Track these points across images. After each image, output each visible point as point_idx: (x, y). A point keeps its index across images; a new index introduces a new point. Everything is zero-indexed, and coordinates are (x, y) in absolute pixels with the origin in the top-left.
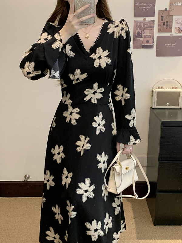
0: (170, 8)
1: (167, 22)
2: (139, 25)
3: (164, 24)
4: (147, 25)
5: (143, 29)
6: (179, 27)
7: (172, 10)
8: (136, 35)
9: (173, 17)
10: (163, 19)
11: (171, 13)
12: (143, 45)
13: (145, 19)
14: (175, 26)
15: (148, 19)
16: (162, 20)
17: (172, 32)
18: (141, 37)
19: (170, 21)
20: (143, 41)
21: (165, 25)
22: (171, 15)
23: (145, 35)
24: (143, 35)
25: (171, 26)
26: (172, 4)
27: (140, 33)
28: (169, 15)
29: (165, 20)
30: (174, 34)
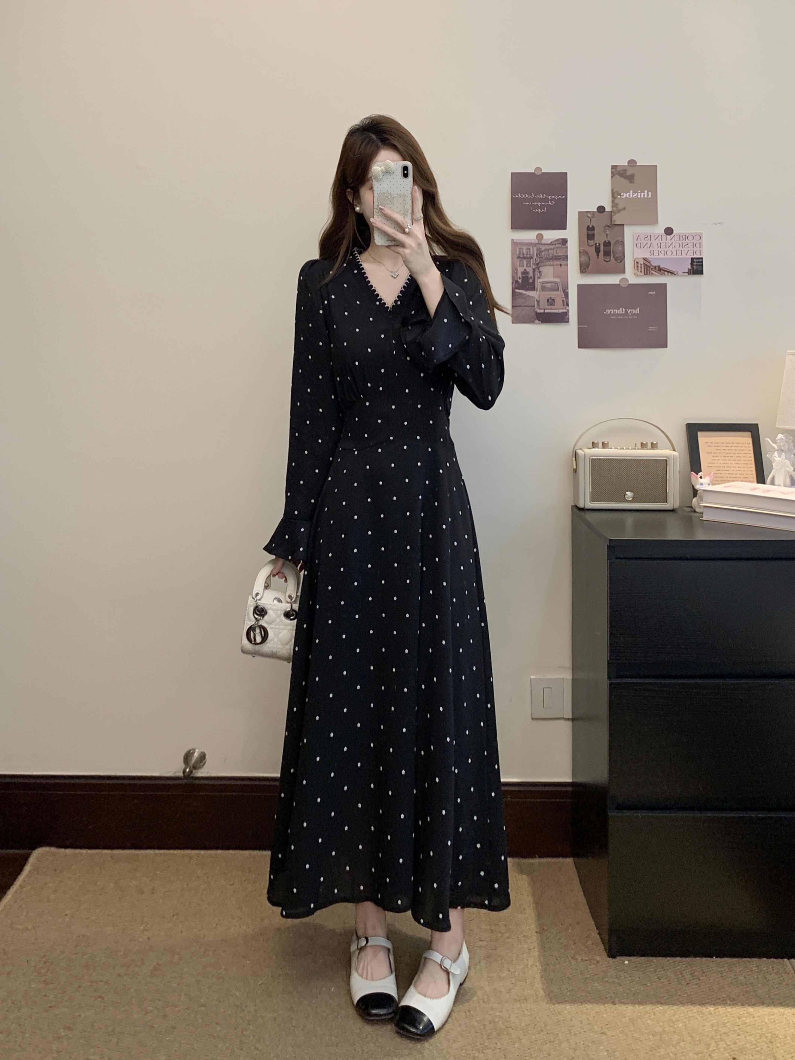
0: (614, 204)
1: (608, 244)
2: (525, 252)
3: (598, 250)
4: (546, 252)
5: (537, 264)
6: (647, 256)
7: (619, 211)
8: (520, 281)
9: (626, 229)
10: (594, 235)
11: (617, 219)
12: (539, 311)
13: (540, 237)
14: (632, 253)
15: (550, 235)
16: (591, 237)
17: (624, 272)
18: (533, 289)
19: (617, 241)
20: (539, 301)
21: (601, 253)
22: (616, 223)
23: (543, 283)
24: (538, 282)
25: (621, 255)
26: (620, 194)
27: (531, 274)
28: (612, 226)
29: (600, 238)
30: (631, 276)
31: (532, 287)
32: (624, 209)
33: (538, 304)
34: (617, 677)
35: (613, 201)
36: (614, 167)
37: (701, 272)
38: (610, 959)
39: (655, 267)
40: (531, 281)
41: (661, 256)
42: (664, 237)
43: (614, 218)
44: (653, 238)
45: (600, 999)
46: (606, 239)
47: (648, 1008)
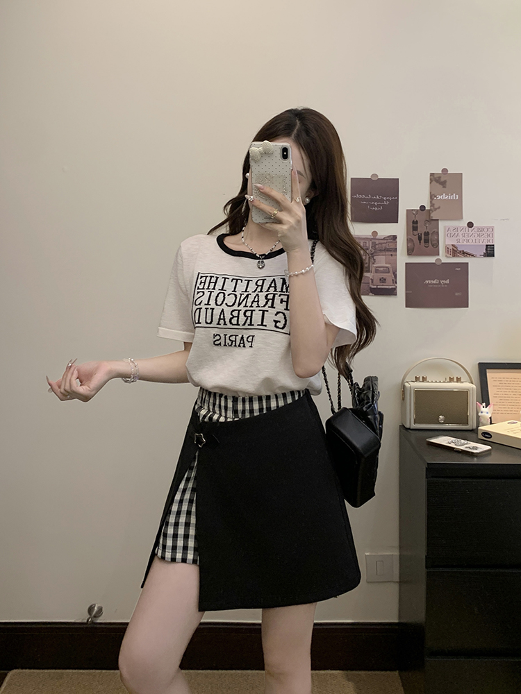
0: (432, 204)
1: (427, 234)
3: (420, 238)
4: (380, 245)
5: (372, 254)
6: (455, 243)
7: (435, 209)
9: (440, 223)
10: (417, 227)
11: (434, 216)
12: (372, 288)
13: (375, 233)
14: (444, 241)
15: (384, 230)
16: (415, 229)
17: (438, 255)
19: (434, 232)
20: (372, 280)
21: (423, 241)
22: (434, 218)
23: (376, 267)
24: (373, 267)
25: (436, 242)
26: (436, 197)
28: (430, 220)
29: (422, 229)
30: (444, 258)
31: (368, 271)
32: (439, 207)
33: (372, 282)
35: (431, 202)
36: (432, 175)
37: (493, 255)
39: (460, 252)
41: (465, 243)
42: (467, 229)
43: (431, 215)
44: (459, 231)
46: (426, 230)
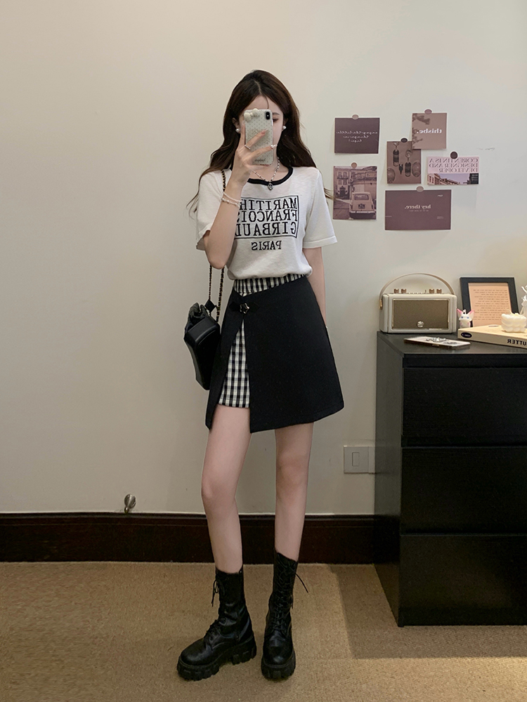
1: (408, 165)
2: (343, 175)
3: (401, 169)
4: (359, 175)
5: (351, 183)
6: (438, 172)
7: (418, 141)
8: (339, 193)
9: (422, 152)
10: (398, 158)
11: (416, 146)
12: (352, 212)
13: (354, 165)
14: (425, 171)
16: (396, 160)
17: (420, 183)
18: (348, 198)
19: (416, 163)
20: (352, 206)
21: (404, 171)
22: (415, 149)
23: (356, 195)
24: (352, 195)
25: (418, 172)
26: (418, 131)
27: (347, 189)
28: (412, 150)
29: (403, 160)
30: (425, 185)
32: (421, 140)
33: (352, 208)
34: (408, 445)
35: (413, 136)
36: (414, 114)
37: (477, 183)
38: (400, 628)
39: (443, 180)
40: (346, 193)
41: (448, 172)
42: (450, 160)
43: (413, 146)
44: (442, 161)
45: (392, 655)
46: (407, 161)
47: (425, 660)
